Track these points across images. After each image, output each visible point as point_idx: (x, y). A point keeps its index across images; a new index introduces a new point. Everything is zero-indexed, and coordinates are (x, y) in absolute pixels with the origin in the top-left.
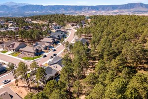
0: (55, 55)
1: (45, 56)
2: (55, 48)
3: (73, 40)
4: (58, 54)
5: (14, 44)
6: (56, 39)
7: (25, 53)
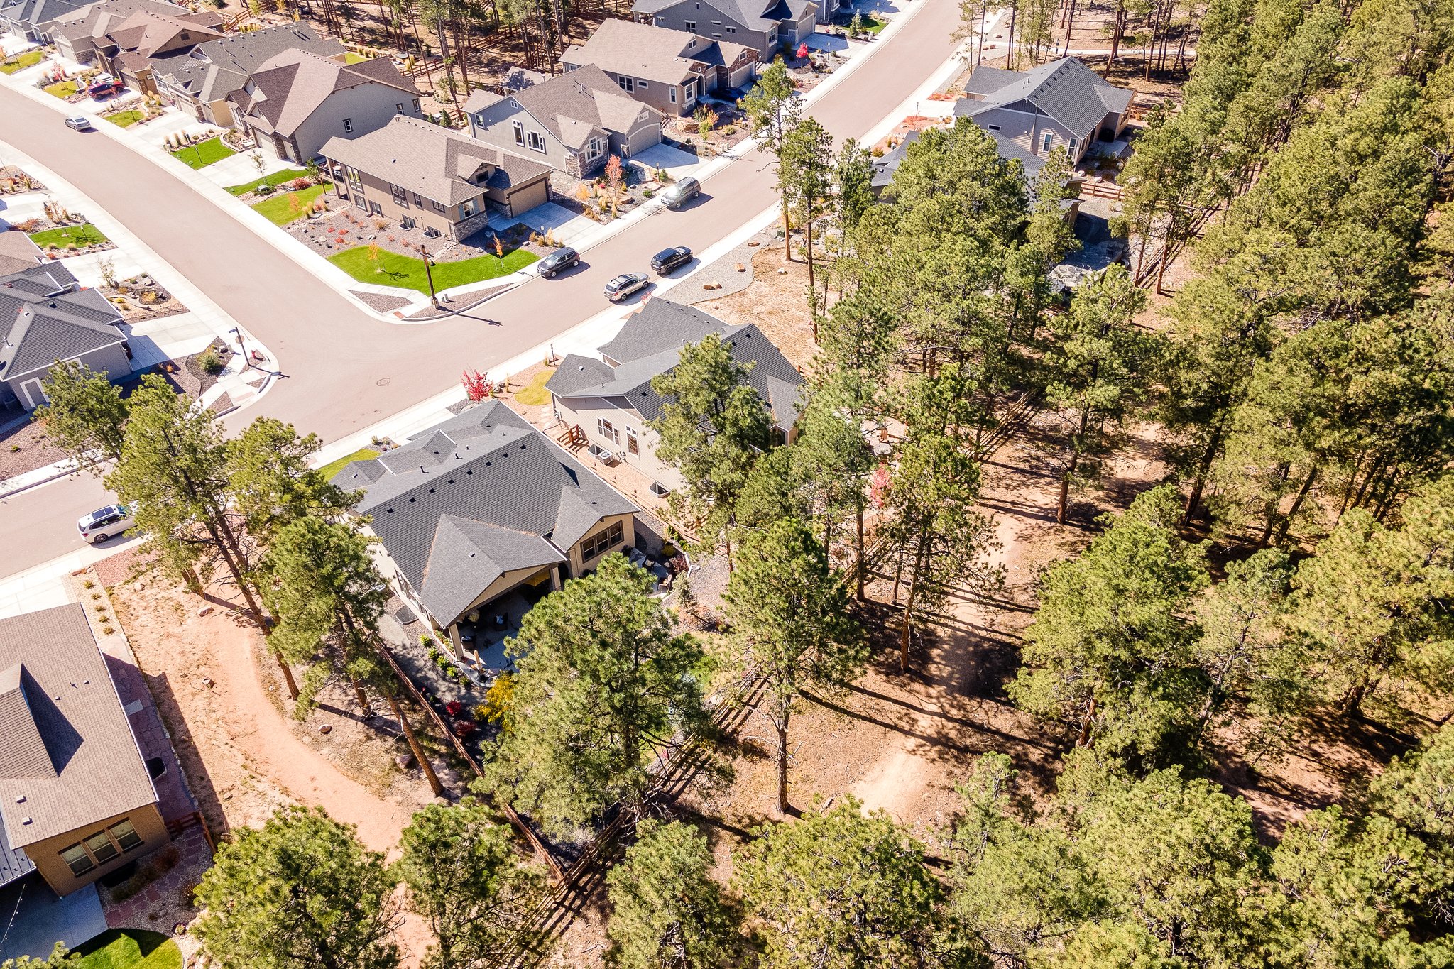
0: (674, 263)
1: (568, 265)
2: (701, 171)
3: (936, 81)
4: (705, 258)
5: (290, 71)
6: (731, 52)
7: (372, 194)
